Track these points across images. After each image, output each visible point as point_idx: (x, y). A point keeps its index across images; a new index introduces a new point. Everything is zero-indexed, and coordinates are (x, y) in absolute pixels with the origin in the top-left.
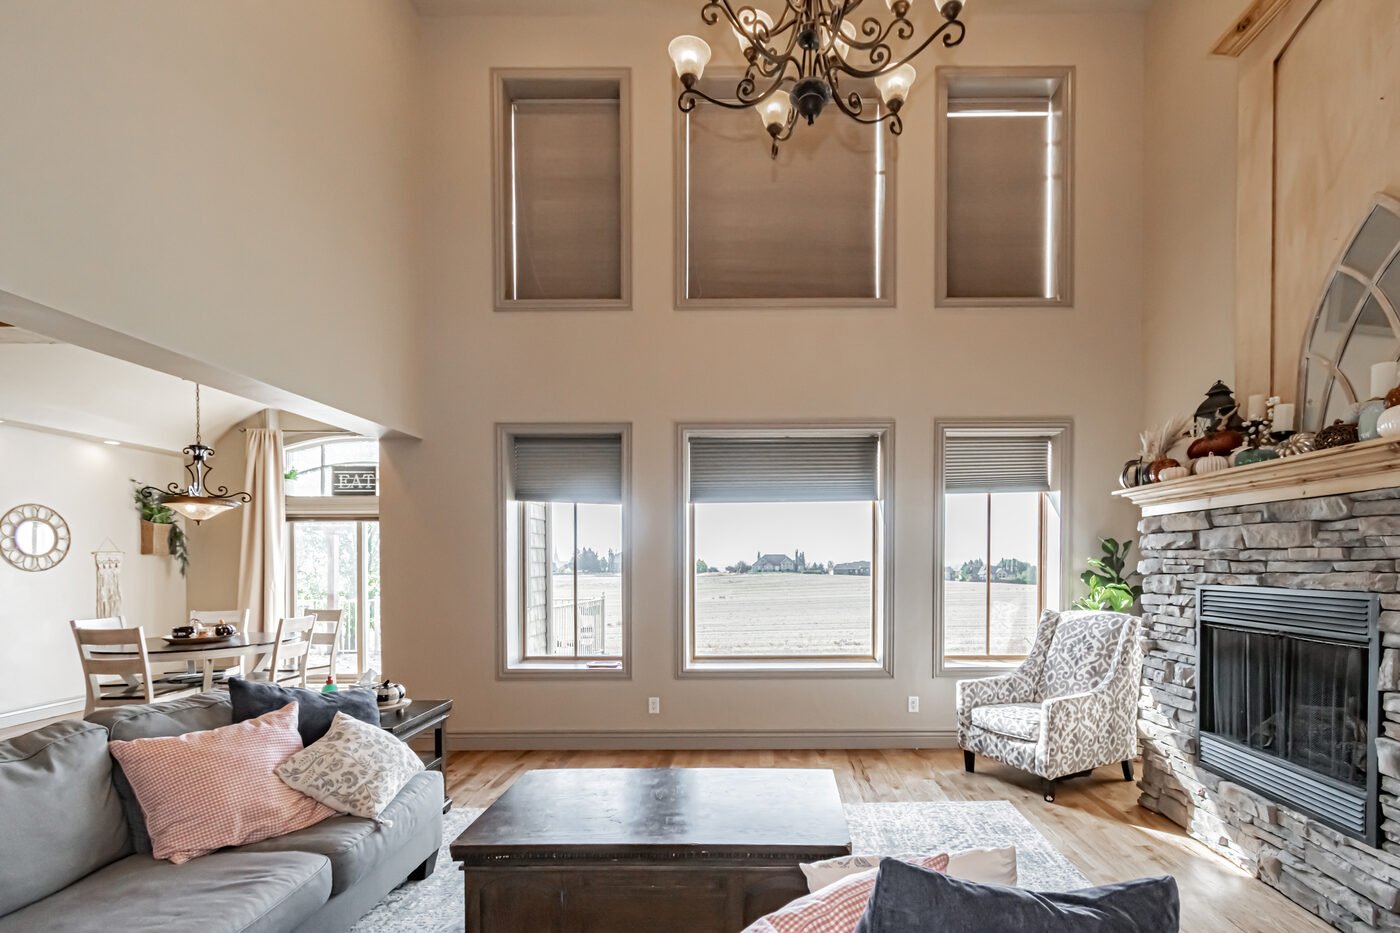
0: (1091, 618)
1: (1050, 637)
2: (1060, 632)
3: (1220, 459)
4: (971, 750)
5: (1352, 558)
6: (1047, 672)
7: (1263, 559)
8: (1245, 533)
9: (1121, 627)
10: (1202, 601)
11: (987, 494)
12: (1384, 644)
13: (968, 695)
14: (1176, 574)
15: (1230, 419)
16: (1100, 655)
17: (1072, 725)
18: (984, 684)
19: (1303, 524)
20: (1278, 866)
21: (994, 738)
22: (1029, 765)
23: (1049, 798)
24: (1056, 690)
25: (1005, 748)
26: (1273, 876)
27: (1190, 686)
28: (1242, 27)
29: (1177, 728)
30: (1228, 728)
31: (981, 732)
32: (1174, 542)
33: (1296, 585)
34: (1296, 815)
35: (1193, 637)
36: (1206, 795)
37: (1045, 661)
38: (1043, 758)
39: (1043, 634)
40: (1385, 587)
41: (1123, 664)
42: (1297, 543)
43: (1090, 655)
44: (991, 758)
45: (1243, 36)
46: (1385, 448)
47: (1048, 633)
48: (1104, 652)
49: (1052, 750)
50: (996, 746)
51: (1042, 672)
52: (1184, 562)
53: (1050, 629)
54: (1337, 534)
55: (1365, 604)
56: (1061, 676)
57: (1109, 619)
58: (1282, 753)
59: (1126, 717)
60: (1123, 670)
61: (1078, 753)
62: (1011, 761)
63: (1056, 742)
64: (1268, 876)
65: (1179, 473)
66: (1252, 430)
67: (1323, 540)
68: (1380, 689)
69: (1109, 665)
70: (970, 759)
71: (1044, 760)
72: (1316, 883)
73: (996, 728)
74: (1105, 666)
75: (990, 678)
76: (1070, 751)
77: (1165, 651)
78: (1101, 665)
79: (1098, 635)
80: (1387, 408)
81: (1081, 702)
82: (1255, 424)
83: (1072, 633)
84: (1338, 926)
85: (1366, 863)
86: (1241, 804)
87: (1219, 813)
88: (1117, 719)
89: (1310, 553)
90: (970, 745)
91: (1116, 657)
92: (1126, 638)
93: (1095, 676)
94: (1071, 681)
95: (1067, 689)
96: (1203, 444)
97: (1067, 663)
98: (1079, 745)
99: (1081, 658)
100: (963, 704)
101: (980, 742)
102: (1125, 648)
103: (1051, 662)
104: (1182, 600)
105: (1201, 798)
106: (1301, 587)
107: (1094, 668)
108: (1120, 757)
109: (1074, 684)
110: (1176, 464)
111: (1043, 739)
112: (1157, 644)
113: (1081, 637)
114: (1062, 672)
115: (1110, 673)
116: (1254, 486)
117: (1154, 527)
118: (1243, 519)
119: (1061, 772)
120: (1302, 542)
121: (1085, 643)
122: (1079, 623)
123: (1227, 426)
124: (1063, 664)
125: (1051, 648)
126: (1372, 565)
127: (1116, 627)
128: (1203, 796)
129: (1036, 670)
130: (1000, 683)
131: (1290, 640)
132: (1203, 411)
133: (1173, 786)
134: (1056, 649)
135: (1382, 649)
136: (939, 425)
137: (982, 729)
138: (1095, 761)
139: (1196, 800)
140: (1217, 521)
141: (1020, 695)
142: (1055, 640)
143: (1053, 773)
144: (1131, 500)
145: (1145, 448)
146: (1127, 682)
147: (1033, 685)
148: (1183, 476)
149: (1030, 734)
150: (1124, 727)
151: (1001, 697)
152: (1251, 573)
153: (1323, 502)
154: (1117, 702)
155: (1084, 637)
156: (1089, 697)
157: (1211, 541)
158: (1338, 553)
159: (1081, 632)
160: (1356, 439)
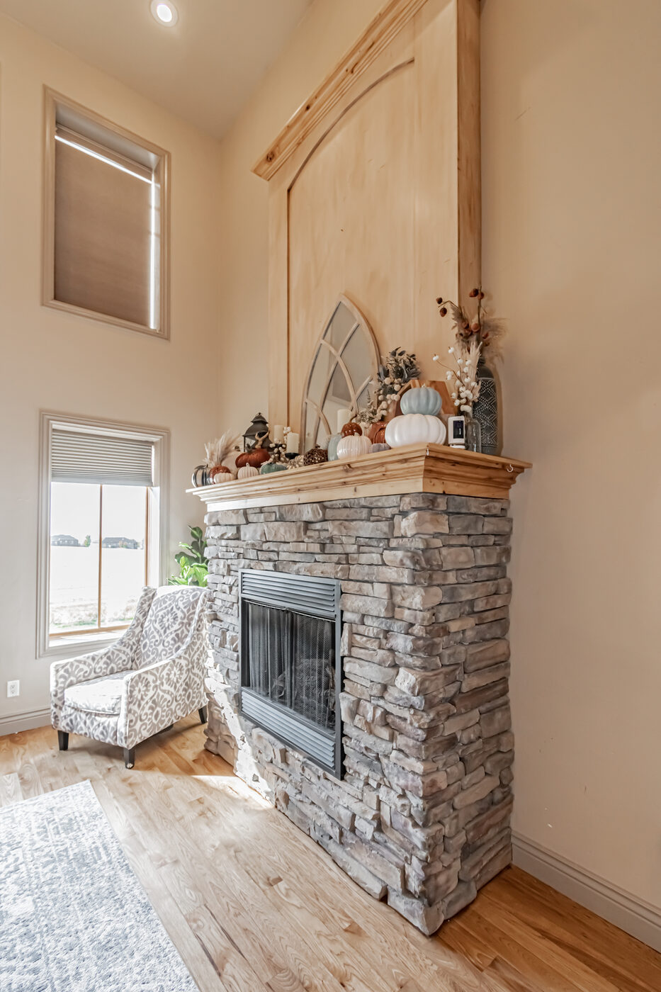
0: (179, 592)
1: (147, 610)
2: (154, 605)
3: (253, 469)
4: (63, 730)
5: (326, 552)
6: (142, 641)
7: (276, 550)
8: (266, 529)
9: (198, 599)
10: (242, 582)
11: (99, 485)
12: (343, 620)
13: (62, 676)
14: (227, 559)
15: (264, 441)
16: (182, 623)
17: (151, 693)
18: (80, 662)
19: (299, 524)
20: (287, 798)
21: (83, 716)
22: (112, 738)
23: (130, 765)
24: (148, 656)
25: (92, 723)
26: (284, 805)
27: (235, 650)
28: (270, 158)
29: (229, 684)
30: (257, 684)
31: (73, 711)
32: (225, 534)
33: (295, 571)
34: (297, 755)
35: (237, 610)
36: (245, 740)
37: (142, 631)
38: (123, 730)
39: (141, 607)
40: (343, 576)
41: (198, 630)
42: (294, 539)
43: (175, 624)
44: (81, 735)
45: (271, 165)
46: (341, 468)
47: (145, 606)
48: (185, 621)
49: (131, 721)
50: (85, 723)
51: (139, 641)
52: (231, 550)
53: (148, 603)
54: (317, 533)
55: (331, 588)
56: (153, 644)
57: (191, 593)
58: (289, 704)
59: (200, 673)
60: (198, 635)
61: (156, 717)
62: (97, 736)
63: (135, 712)
64: (281, 806)
65: (227, 478)
66: (276, 450)
67: (309, 537)
68: (342, 655)
69: (189, 631)
70: (64, 738)
71: (124, 732)
72: (308, 809)
73: (84, 706)
74: (186, 632)
75: (87, 655)
76: (149, 717)
77: (222, 621)
78: (183, 632)
79: (182, 607)
80: (343, 437)
81: (160, 669)
82: (277, 446)
83: (164, 606)
84: (320, 843)
85: (335, 793)
86: (265, 747)
87: (253, 755)
88: (192, 676)
89: (303, 547)
90: (63, 726)
91: (194, 624)
92: (200, 608)
93: (178, 641)
94: (160, 648)
95: (157, 655)
96: (244, 457)
97: (158, 632)
98: (158, 709)
99: (168, 627)
100: (57, 686)
101: (71, 721)
102: (199, 617)
103: (146, 632)
104: (230, 580)
105: (242, 742)
106: (298, 573)
107: (177, 635)
108: (195, 707)
109: (163, 650)
110: (228, 471)
111: (123, 712)
112: (216, 614)
113: (169, 609)
114: (154, 640)
115: (188, 639)
116: (271, 492)
117: (214, 521)
118: (265, 518)
119: (140, 738)
120: (298, 537)
121: (172, 614)
122: (169, 597)
123: (261, 446)
124: (155, 634)
125: (147, 620)
126: (335, 558)
127: (195, 599)
128: (243, 741)
129: (134, 640)
130: (97, 658)
131: (292, 614)
132: (249, 434)
133: (225, 733)
134: (151, 620)
135: (343, 623)
136: (44, 417)
137: (73, 708)
138: (173, 718)
139: (239, 743)
140: (252, 518)
141: (117, 665)
142: (150, 612)
143: (133, 741)
144: (200, 498)
145: (208, 457)
146: (201, 644)
147: (131, 654)
148: (230, 480)
149: (113, 709)
150: (198, 682)
151: (98, 670)
152: (270, 560)
153: (309, 508)
154: (192, 663)
155: (172, 609)
156: (167, 664)
157: (248, 533)
158: (316, 548)
159: (170, 604)
160: (327, 460)
